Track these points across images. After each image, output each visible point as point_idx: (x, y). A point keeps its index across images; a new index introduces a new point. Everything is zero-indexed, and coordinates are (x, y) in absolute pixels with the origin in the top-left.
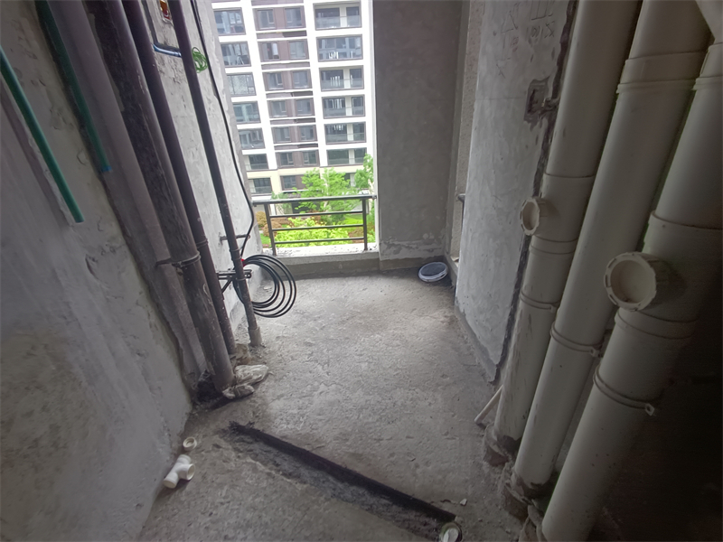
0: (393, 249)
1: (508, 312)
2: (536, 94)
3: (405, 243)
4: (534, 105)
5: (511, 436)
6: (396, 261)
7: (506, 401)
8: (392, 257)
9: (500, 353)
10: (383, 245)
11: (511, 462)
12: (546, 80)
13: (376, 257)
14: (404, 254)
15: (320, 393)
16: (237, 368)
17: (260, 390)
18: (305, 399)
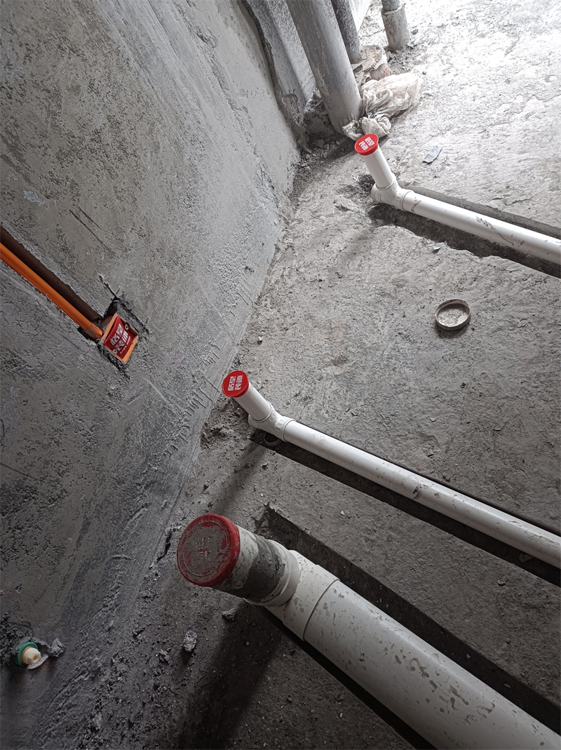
15: (527, 116)
16: (365, 86)
17: (408, 122)
18: (492, 130)
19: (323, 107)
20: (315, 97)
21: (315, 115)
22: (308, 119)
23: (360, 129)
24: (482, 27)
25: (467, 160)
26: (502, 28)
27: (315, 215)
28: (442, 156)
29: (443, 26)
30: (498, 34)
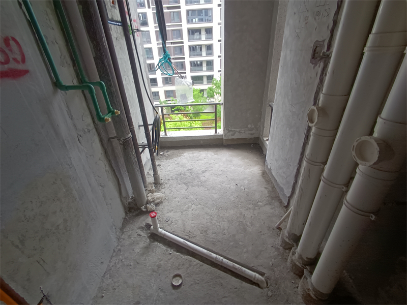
0: (231, 133)
1: (296, 168)
2: (317, 49)
3: (238, 130)
4: (316, 55)
5: (296, 234)
6: (233, 140)
7: (294, 215)
8: (231, 137)
9: (291, 190)
10: (226, 130)
11: (296, 247)
12: (324, 41)
13: (222, 137)
14: (237, 136)
15: (193, 210)
16: (148, 195)
17: (161, 207)
18: (184, 213)
19: (135, 200)
20: (132, 197)
21: (132, 202)
22: (129, 204)
23: (146, 208)
24: (179, 182)
25: (178, 222)
26: (184, 183)
27: (129, 237)
28: (171, 219)
29: (169, 179)
30: (183, 185)
